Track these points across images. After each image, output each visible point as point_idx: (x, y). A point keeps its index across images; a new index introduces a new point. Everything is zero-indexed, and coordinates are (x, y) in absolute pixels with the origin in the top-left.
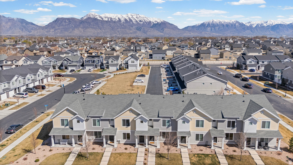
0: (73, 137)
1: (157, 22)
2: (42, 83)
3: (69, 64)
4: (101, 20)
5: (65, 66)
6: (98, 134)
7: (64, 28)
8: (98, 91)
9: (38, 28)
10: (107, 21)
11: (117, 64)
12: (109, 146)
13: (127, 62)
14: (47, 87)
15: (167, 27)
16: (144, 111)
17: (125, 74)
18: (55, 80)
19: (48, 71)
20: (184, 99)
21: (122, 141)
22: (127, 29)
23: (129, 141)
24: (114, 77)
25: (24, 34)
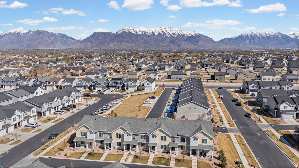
0: (87, 143)
1: (191, 35)
2: (74, 102)
3: (96, 86)
4: (136, 34)
5: (93, 87)
6: (102, 142)
7: (100, 42)
8: (112, 111)
9: (76, 42)
10: (141, 35)
11: (135, 86)
12: (108, 149)
13: (144, 84)
14: (77, 106)
15: (202, 40)
16: (131, 129)
17: (140, 96)
18: (84, 100)
19: (79, 93)
20: (158, 122)
21: (116, 147)
22: (160, 42)
23: (121, 147)
24: (130, 98)
25: (64, 47)
